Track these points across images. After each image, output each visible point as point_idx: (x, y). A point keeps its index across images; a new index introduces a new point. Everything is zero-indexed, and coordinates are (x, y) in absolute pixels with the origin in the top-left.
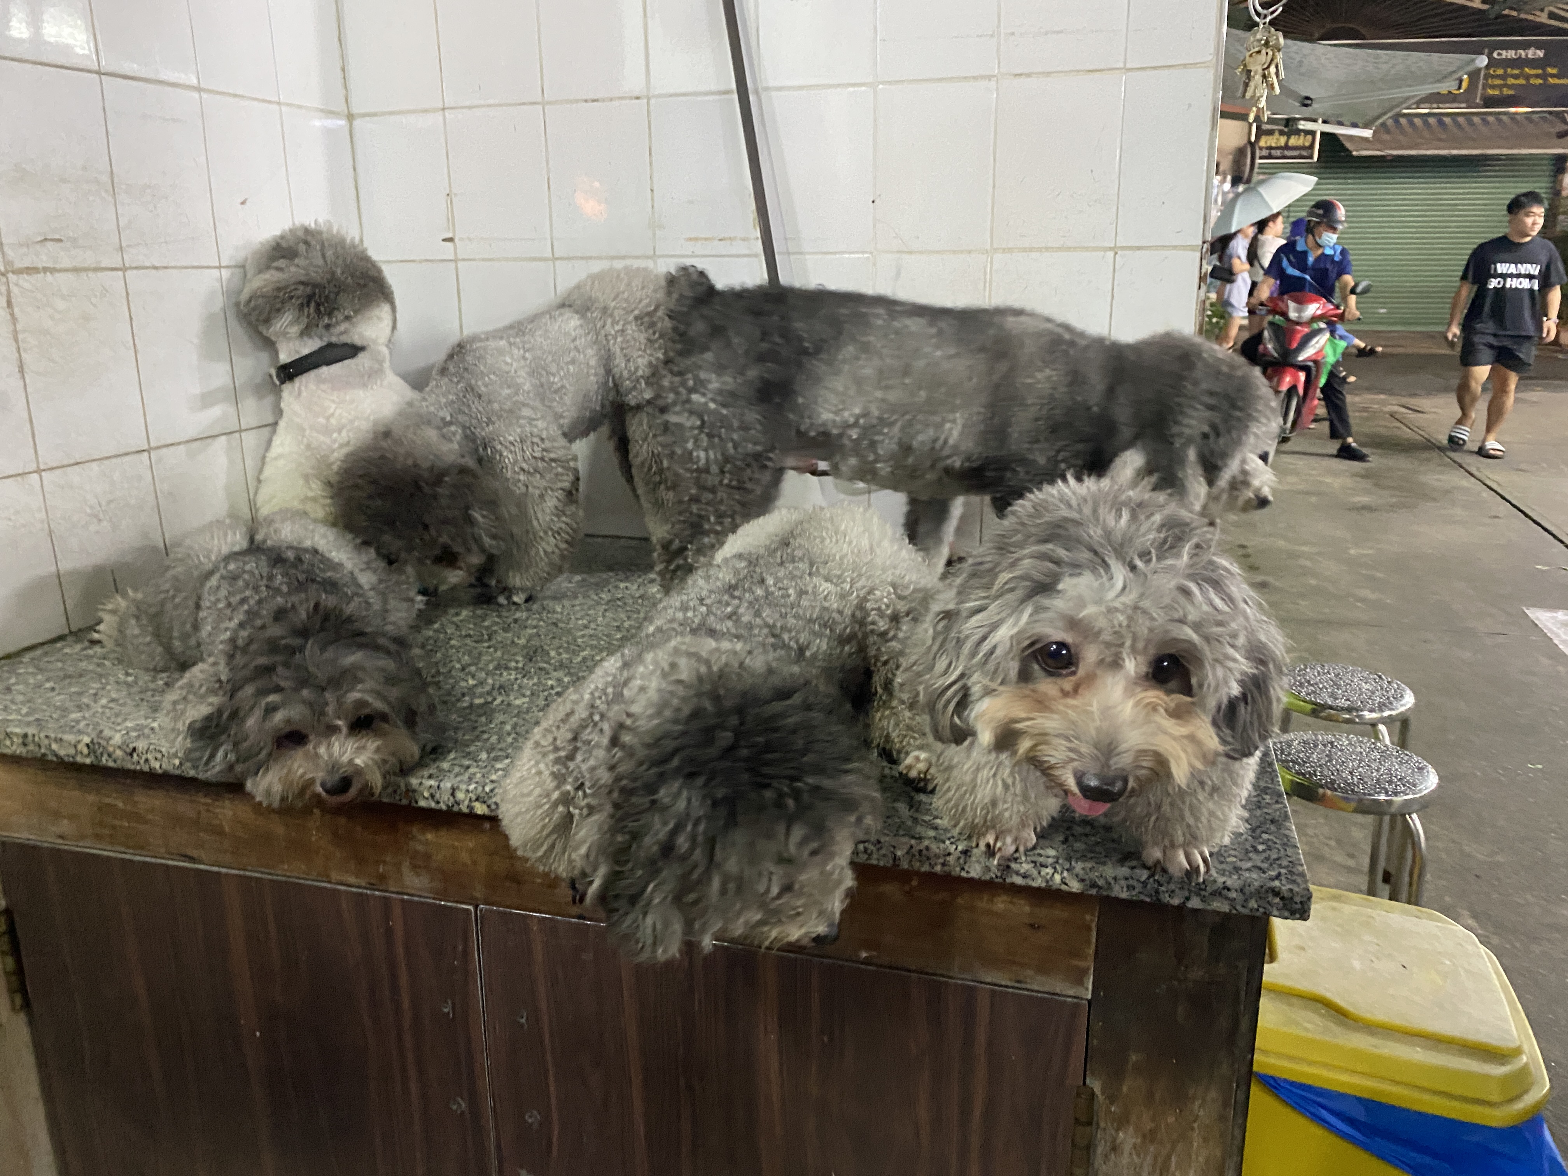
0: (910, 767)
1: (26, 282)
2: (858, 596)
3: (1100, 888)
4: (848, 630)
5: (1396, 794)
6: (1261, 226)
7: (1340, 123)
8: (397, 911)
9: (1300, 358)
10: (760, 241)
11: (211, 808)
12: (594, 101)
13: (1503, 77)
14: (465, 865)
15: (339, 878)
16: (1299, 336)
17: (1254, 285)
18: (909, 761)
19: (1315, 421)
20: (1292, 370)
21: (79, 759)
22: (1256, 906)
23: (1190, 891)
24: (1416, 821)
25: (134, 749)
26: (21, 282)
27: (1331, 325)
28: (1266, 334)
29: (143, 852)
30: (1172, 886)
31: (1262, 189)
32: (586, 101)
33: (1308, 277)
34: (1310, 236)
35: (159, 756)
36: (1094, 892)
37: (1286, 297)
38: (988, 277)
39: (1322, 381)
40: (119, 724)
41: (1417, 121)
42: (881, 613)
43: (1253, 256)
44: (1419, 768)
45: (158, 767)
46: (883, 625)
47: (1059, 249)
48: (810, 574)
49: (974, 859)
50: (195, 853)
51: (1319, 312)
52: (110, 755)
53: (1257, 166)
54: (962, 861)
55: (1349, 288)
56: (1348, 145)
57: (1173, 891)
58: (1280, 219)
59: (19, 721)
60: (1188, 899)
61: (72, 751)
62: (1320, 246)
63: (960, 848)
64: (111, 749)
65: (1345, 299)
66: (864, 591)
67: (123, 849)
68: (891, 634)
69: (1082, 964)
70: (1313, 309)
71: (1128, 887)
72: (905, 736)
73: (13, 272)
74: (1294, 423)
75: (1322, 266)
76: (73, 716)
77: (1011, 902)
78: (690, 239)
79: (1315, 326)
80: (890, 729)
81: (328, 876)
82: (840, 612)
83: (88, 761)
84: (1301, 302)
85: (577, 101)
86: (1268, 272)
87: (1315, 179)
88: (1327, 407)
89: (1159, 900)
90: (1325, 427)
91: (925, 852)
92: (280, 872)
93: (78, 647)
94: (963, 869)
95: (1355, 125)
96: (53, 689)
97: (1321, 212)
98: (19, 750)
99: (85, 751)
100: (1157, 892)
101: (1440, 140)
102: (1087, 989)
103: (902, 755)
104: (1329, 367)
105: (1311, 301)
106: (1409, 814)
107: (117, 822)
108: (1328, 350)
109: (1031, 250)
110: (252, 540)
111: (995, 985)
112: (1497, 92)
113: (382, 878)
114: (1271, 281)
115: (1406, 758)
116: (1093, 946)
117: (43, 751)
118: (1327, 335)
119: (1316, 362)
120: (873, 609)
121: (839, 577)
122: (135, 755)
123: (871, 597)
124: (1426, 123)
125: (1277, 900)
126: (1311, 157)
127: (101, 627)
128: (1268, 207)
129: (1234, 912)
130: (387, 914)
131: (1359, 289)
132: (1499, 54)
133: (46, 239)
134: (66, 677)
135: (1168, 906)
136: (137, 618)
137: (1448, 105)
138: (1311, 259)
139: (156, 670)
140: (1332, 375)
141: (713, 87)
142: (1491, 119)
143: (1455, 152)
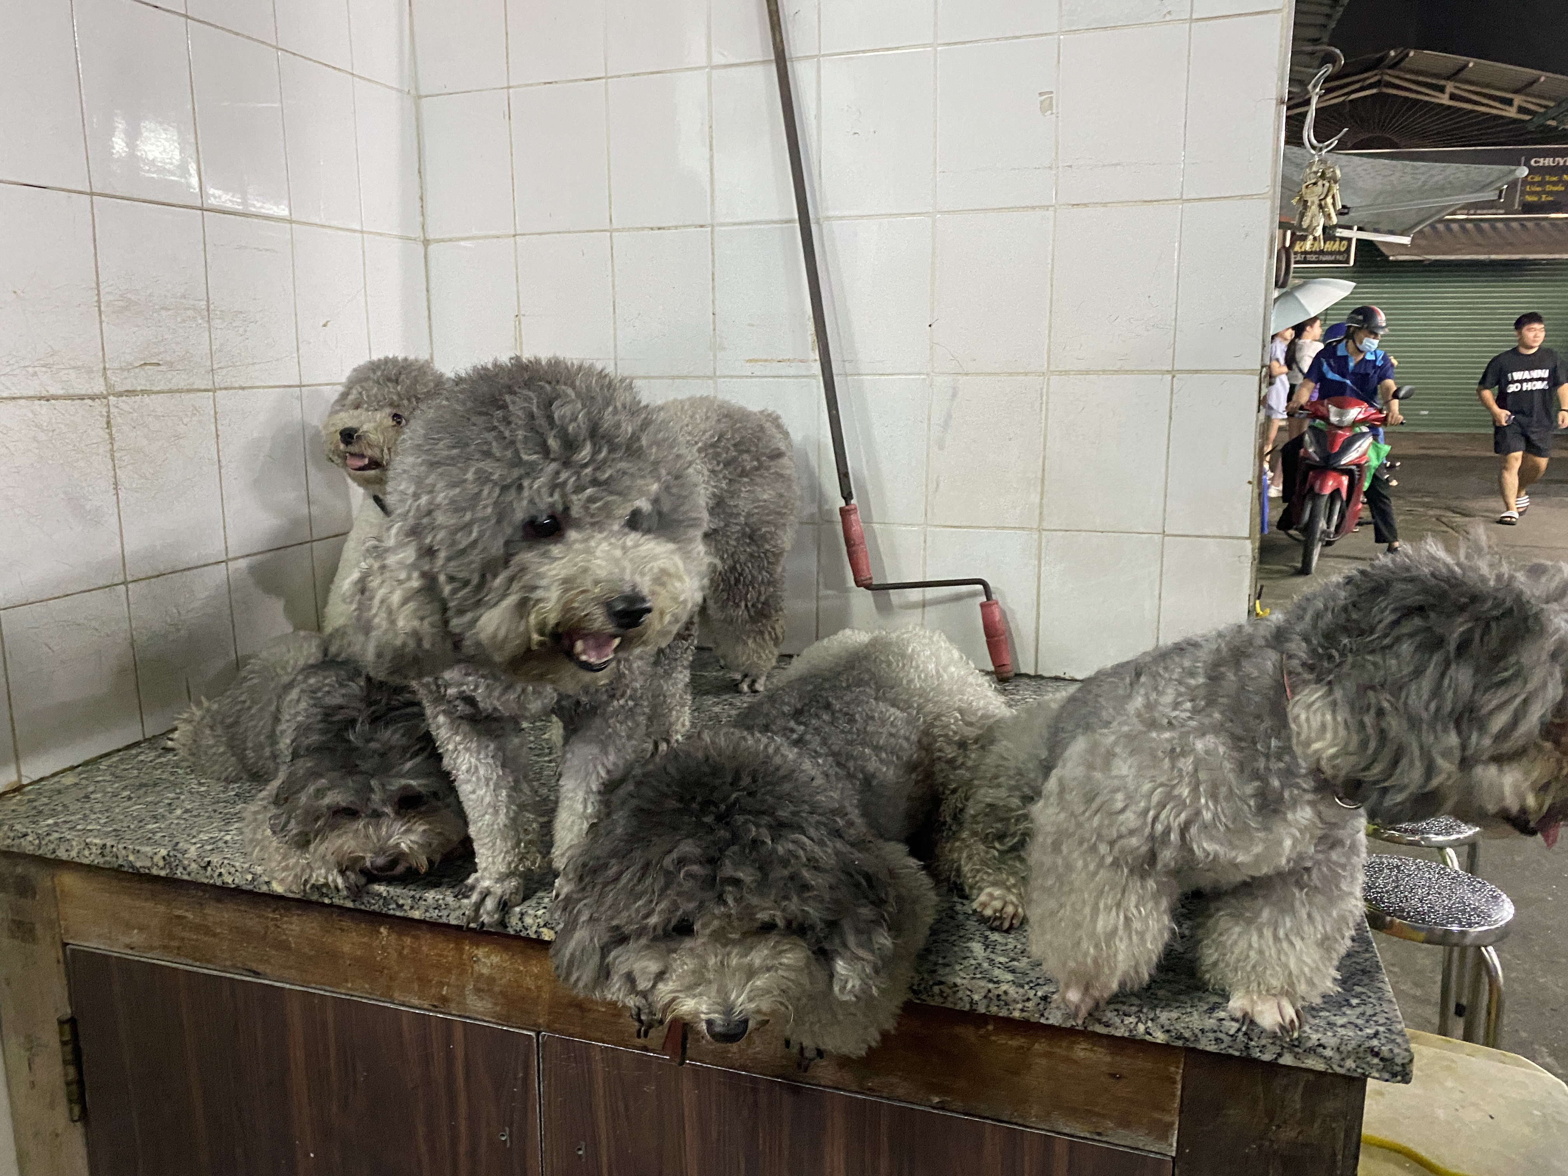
0: (984, 905)
1: (126, 403)
2: (925, 722)
3: (1187, 1040)
4: (915, 756)
5: (1470, 925)
6: (1299, 329)
7: (1376, 231)
8: (458, 1034)
9: (1343, 462)
10: (818, 363)
11: (279, 923)
12: (659, 229)
13: (1540, 184)
14: (529, 989)
15: (402, 999)
16: (1340, 442)
17: (1292, 387)
18: (983, 898)
19: (1359, 524)
20: (1335, 474)
21: (155, 871)
22: (1353, 1066)
23: (1283, 1048)
24: (1491, 954)
25: (209, 863)
26: (121, 404)
27: (1373, 429)
28: (1307, 437)
29: (210, 966)
30: (1263, 1042)
31: (1298, 294)
32: (652, 229)
33: (1348, 382)
34: (1351, 341)
35: (232, 870)
36: (1180, 1043)
37: (1326, 401)
38: (1044, 398)
39: (1366, 485)
40: (194, 837)
41: (1455, 226)
42: (949, 741)
43: (1291, 360)
44: (1493, 897)
45: (230, 881)
46: (950, 752)
47: (1116, 372)
48: (876, 699)
49: (1053, 1005)
50: (260, 968)
51: (1361, 416)
52: (185, 869)
53: (1292, 270)
54: (1041, 1007)
55: (1392, 392)
56: (1384, 249)
57: (1264, 1046)
58: (1318, 323)
59: (99, 830)
60: (1280, 1055)
61: (148, 864)
62: (1361, 352)
63: (1040, 994)
64: (186, 862)
65: (1387, 403)
66: (931, 717)
67: (190, 962)
68: (960, 761)
69: (1167, 1118)
70: (1355, 413)
71: (1216, 1039)
72: (978, 871)
73: (114, 395)
74: (1338, 527)
75: (1362, 371)
76: (150, 827)
77: (1092, 1050)
78: (750, 361)
79: (1357, 430)
80: (963, 863)
81: (391, 997)
82: (907, 739)
83: (163, 873)
84: (1342, 407)
85: (643, 229)
86: (1307, 376)
87: (1354, 284)
88: (1371, 511)
89: (1249, 1054)
90: (1370, 531)
91: (1003, 997)
92: (343, 991)
93: (153, 754)
94: (1042, 1015)
95: (1392, 233)
96: (130, 798)
97: (1361, 317)
98: (99, 861)
99: (161, 864)
100: (1247, 1048)
101: (1479, 245)
102: (1171, 1145)
103: (975, 892)
104: (1373, 471)
105: (1353, 406)
106: (1485, 947)
107: (186, 934)
108: (1372, 454)
109: (1087, 372)
110: (325, 652)
111: (1072, 1136)
112: (1535, 199)
113: (445, 1000)
114: (1311, 385)
115: (1479, 885)
116: (1178, 1100)
117: (120, 862)
118: (1370, 439)
119: (1359, 466)
120: (941, 736)
121: (906, 701)
122: (209, 869)
123: (937, 723)
124: (1463, 228)
125: (1376, 1061)
126: (1347, 262)
127: (176, 735)
128: (1306, 312)
129: (1330, 1071)
130: (448, 1039)
131: (1402, 394)
132: (1536, 162)
133: (145, 364)
134: (142, 786)
135: (1257, 1062)
136: (212, 728)
137: (1485, 211)
138: (1352, 364)
139: (228, 781)
140: (1375, 478)
141: (776, 217)
142: (1530, 225)
143: (1493, 257)
